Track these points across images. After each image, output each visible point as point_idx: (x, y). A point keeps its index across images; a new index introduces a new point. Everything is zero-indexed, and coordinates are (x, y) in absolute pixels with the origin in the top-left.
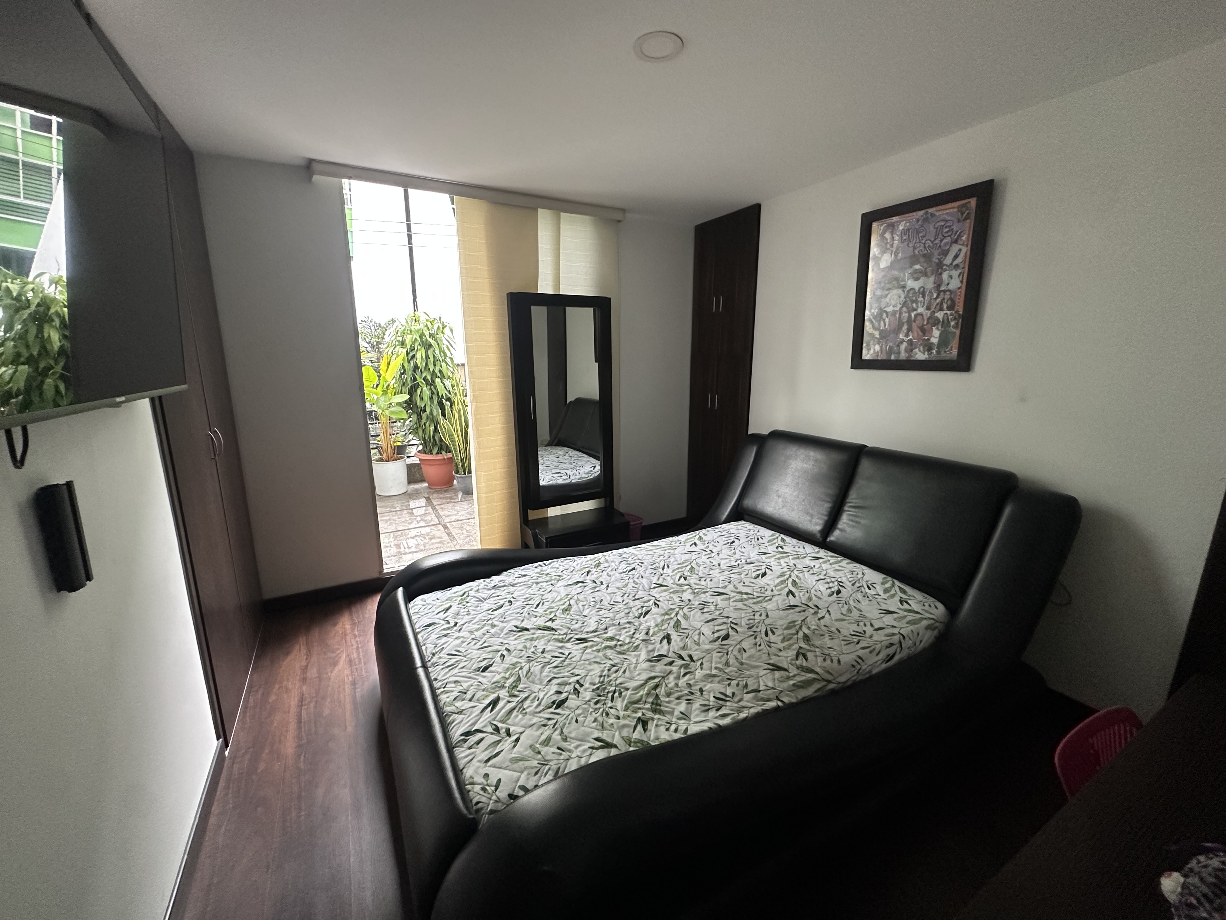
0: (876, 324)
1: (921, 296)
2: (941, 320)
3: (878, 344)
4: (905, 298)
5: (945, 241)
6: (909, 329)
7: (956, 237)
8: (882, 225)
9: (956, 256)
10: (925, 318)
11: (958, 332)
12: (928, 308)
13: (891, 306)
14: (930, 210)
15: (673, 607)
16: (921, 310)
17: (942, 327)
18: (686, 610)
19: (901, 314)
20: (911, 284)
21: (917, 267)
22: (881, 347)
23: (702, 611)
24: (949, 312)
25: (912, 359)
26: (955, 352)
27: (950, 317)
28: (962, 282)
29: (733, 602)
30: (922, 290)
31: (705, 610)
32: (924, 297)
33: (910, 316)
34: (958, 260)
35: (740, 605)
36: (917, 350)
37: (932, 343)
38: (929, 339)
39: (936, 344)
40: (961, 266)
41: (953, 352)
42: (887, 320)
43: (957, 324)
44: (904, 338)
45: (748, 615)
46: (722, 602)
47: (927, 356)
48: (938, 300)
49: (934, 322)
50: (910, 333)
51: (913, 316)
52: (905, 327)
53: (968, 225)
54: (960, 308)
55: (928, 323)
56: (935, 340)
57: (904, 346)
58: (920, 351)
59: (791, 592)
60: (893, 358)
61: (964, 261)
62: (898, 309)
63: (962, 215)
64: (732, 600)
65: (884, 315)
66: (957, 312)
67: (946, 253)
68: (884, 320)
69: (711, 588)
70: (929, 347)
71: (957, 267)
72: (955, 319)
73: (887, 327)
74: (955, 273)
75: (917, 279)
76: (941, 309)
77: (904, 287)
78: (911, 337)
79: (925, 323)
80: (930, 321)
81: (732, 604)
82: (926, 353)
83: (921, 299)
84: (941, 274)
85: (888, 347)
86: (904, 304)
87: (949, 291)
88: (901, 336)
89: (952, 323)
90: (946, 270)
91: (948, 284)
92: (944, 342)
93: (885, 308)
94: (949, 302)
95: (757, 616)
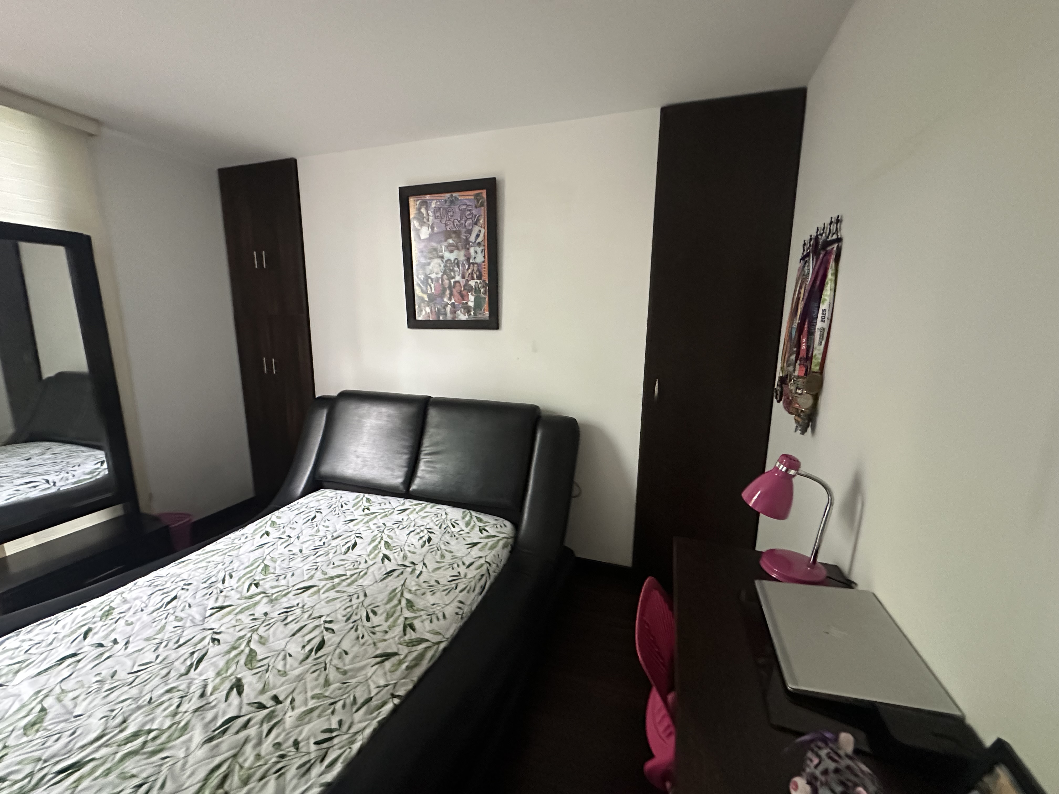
0: (424, 288)
1: (456, 266)
2: (474, 287)
3: (429, 306)
4: (444, 267)
5: (468, 222)
6: (451, 294)
7: (475, 220)
8: (418, 200)
9: (478, 236)
10: (462, 285)
11: (487, 297)
12: (463, 277)
13: (434, 273)
14: (454, 194)
15: (242, 633)
16: (458, 278)
17: (475, 294)
18: (261, 631)
19: (443, 281)
20: (447, 255)
21: (450, 241)
22: (431, 310)
23: (285, 622)
24: (478, 281)
25: (457, 319)
26: (487, 313)
27: (480, 285)
28: (484, 257)
29: (323, 593)
30: (456, 261)
31: (289, 619)
32: (459, 267)
33: (450, 282)
34: (480, 239)
35: (332, 594)
36: (459, 312)
37: (470, 306)
38: (467, 303)
39: (473, 307)
40: (483, 243)
41: (486, 314)
42: (432, 285)
43: (485, 291)
44: (448, 301)
45: (344, 603)
46: (309, 599)
47: (467, 317)
48: (470, 271)
49: (470, 289)
50: (452, 297)
51: (452, 283)
52: (448, 292)
53: (483, 211)
54: (485, 277)
55: (465, 289)
56: (471, 304)
57: (449, 308)
58: (461, 312)
59: (386, 557)
60: (441, 318)
61: (483, 240)
62: (440, 276)
63: (478, 203)
64: (322, 591)
65: (430, 281)
66: (484, 281)
67: (470, 232)
68: (430, 286)
69: (294, 586)
70: (467, 310)
71: (479, 244)
72: (483, 287)
73: (433, 291)
74: (479, 250)
75: (451, 252)
76: (473, 279)
77: (442, 257)
78: (453, 301)
79: (463, 289)
80: (466, 288)
81: (323, 596)
82: (466, 314)
83: (456, 269)
84: (468, 249)
85: (436, 309)
86: (445, 273)
87: (476, 263)
88: (446, 300)
89: (482, 290)
90: (472, 247)
91: (475, 258)
92: (478, 305)
93: (429, 274)
94: (478, 273)
95: (355, 601)
